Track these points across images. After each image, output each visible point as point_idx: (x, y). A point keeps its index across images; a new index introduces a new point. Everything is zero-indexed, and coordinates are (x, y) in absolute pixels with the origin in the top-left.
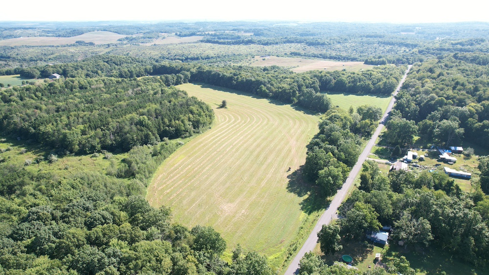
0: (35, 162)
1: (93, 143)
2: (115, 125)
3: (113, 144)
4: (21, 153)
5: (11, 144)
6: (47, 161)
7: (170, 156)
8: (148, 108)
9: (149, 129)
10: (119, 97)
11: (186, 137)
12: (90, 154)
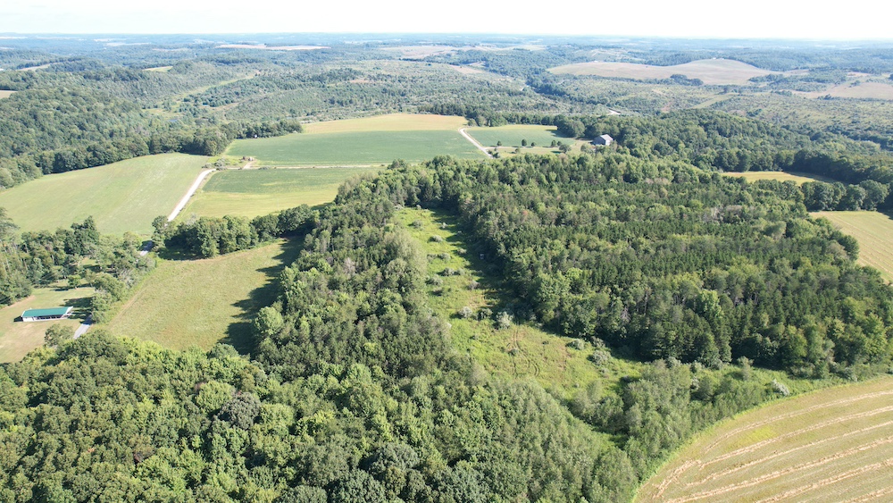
0: (476, 315)
1: (582, 316)
2: (641, 291)
3: (619, 332)
4: (469, 288)
5: (468, 263)
6: (493, 322)
7: (737, 417)
8: (733, 269)
9: (713, 327)
10: (686, 217)
11: (802, 376)
12: (569, 335)
